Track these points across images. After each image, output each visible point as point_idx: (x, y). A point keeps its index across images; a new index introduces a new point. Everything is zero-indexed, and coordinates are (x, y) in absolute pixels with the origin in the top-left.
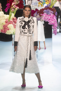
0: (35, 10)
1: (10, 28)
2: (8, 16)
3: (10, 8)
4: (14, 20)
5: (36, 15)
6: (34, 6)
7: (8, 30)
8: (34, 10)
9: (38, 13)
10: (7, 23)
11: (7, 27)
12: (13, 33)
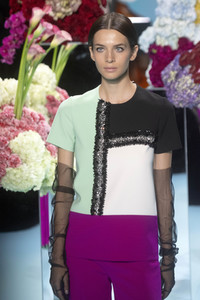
0: (175, 46)
3: (23, 38)
5: (173, 74)
6: (169, 21)
7: (15, 164)
9: (183, 64)
10: (7, 129)
11: (9, 150)
12: (46, 180)
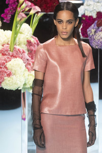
0: (95, 16)
1: (13, 72)
2: (8, 33)
3: (15, 9)
4: (32, 48)
7: (9, 75)
8: (91, 17)
9: (98, 26)
10: (5, 57)
11: (6, 67)
12: (25, 84)
